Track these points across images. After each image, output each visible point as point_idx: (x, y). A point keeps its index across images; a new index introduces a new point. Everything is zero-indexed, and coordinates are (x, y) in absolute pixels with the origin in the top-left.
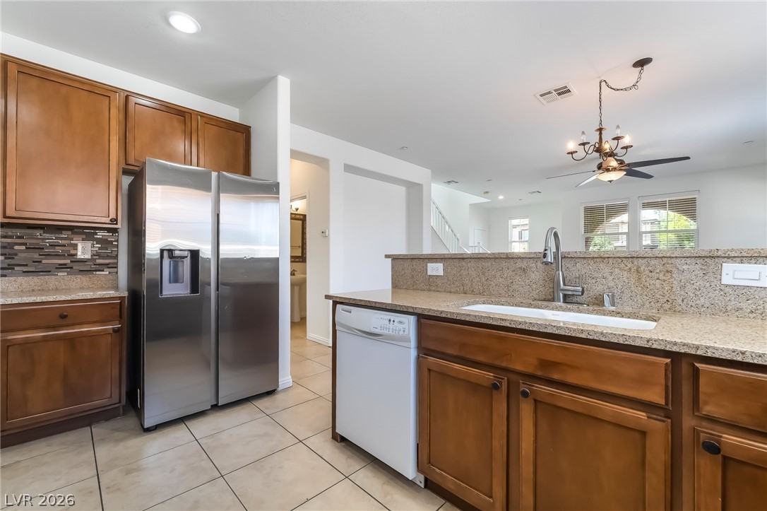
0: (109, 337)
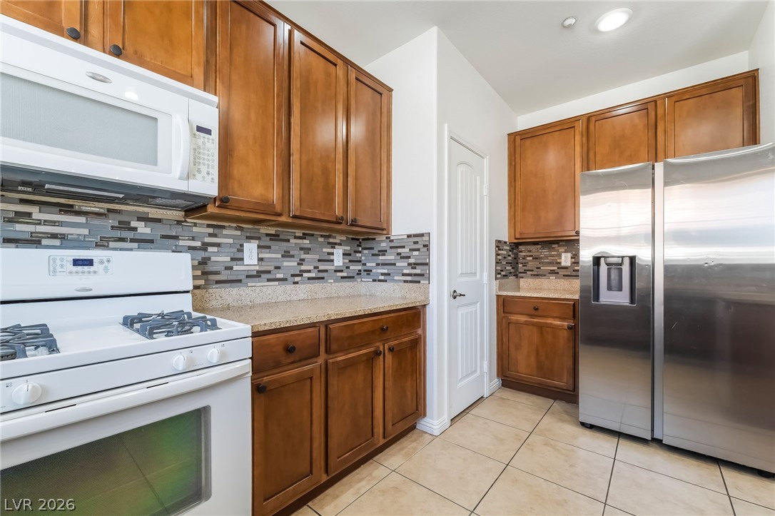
0: (565, 332)
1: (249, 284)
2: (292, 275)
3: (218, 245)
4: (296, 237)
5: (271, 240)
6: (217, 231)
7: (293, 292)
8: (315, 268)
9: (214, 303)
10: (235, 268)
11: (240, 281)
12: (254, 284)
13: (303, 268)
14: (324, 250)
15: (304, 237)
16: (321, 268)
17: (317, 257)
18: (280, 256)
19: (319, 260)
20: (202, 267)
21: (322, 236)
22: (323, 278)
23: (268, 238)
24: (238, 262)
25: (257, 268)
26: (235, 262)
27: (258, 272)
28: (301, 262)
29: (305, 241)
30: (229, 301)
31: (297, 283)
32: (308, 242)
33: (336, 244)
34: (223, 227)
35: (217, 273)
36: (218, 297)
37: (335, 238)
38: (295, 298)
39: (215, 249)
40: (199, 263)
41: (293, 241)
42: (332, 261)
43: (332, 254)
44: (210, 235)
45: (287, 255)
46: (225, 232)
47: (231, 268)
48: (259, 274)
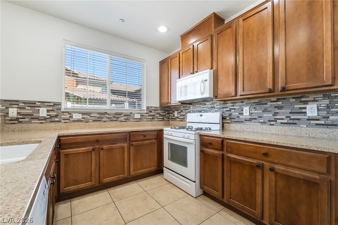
1: (246, 123)
2: (269, 121)
3: (234, 109)
4: (272, 102)
5: (256, 105)
6: (234, 104)
7: (268, 129)
8: (287, 117)
9: (232, 128)
10: (240, 117)
11: (243, 122)
12: (248, 124)
13: (277, 117)
14: (296, 106)
15: (278, 100)
16: (292, 117)
17: (290, 111)
18: (261, 111)
19: (290, 113)
20: (230, 116)
21: (293, 98)
22: (295, 124)
23: (255, 104)
24: (242, 115)
25: (249, 117)
26: (240, 115)
27: (250, 119)
28: (276, 114)
29: (278, 103)
30: (237, 128)
31: (273, 125)
32: (281, 103)
33: (309, 101)
34: (236, 103)
35: (234, 119)
36: (233, 127)
37: (308, 97)
38: (269, 132)
39: (233, 110)
40: (229, 115)
41: (269, 104)
42: (305, 113)
43: (305, 108)
44: (232, 106)
45: (265, 111)
46: (237, 104)
47: (239, 117)
48: (250, 120)
